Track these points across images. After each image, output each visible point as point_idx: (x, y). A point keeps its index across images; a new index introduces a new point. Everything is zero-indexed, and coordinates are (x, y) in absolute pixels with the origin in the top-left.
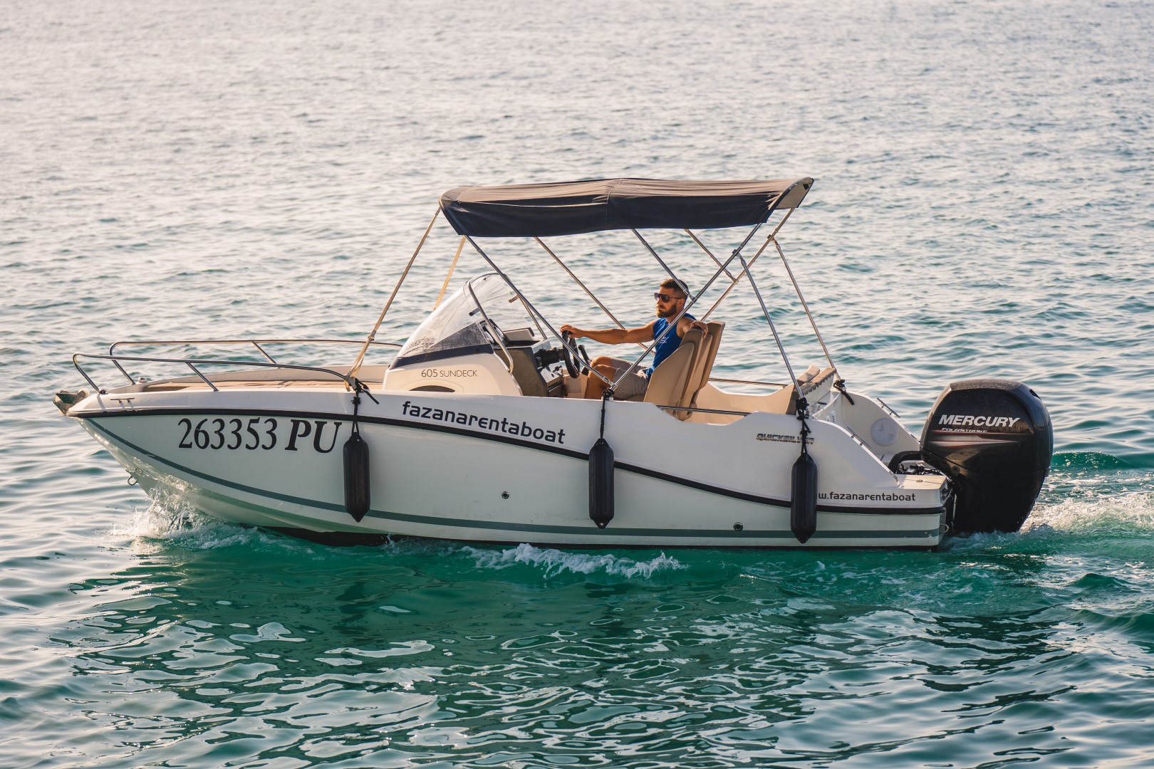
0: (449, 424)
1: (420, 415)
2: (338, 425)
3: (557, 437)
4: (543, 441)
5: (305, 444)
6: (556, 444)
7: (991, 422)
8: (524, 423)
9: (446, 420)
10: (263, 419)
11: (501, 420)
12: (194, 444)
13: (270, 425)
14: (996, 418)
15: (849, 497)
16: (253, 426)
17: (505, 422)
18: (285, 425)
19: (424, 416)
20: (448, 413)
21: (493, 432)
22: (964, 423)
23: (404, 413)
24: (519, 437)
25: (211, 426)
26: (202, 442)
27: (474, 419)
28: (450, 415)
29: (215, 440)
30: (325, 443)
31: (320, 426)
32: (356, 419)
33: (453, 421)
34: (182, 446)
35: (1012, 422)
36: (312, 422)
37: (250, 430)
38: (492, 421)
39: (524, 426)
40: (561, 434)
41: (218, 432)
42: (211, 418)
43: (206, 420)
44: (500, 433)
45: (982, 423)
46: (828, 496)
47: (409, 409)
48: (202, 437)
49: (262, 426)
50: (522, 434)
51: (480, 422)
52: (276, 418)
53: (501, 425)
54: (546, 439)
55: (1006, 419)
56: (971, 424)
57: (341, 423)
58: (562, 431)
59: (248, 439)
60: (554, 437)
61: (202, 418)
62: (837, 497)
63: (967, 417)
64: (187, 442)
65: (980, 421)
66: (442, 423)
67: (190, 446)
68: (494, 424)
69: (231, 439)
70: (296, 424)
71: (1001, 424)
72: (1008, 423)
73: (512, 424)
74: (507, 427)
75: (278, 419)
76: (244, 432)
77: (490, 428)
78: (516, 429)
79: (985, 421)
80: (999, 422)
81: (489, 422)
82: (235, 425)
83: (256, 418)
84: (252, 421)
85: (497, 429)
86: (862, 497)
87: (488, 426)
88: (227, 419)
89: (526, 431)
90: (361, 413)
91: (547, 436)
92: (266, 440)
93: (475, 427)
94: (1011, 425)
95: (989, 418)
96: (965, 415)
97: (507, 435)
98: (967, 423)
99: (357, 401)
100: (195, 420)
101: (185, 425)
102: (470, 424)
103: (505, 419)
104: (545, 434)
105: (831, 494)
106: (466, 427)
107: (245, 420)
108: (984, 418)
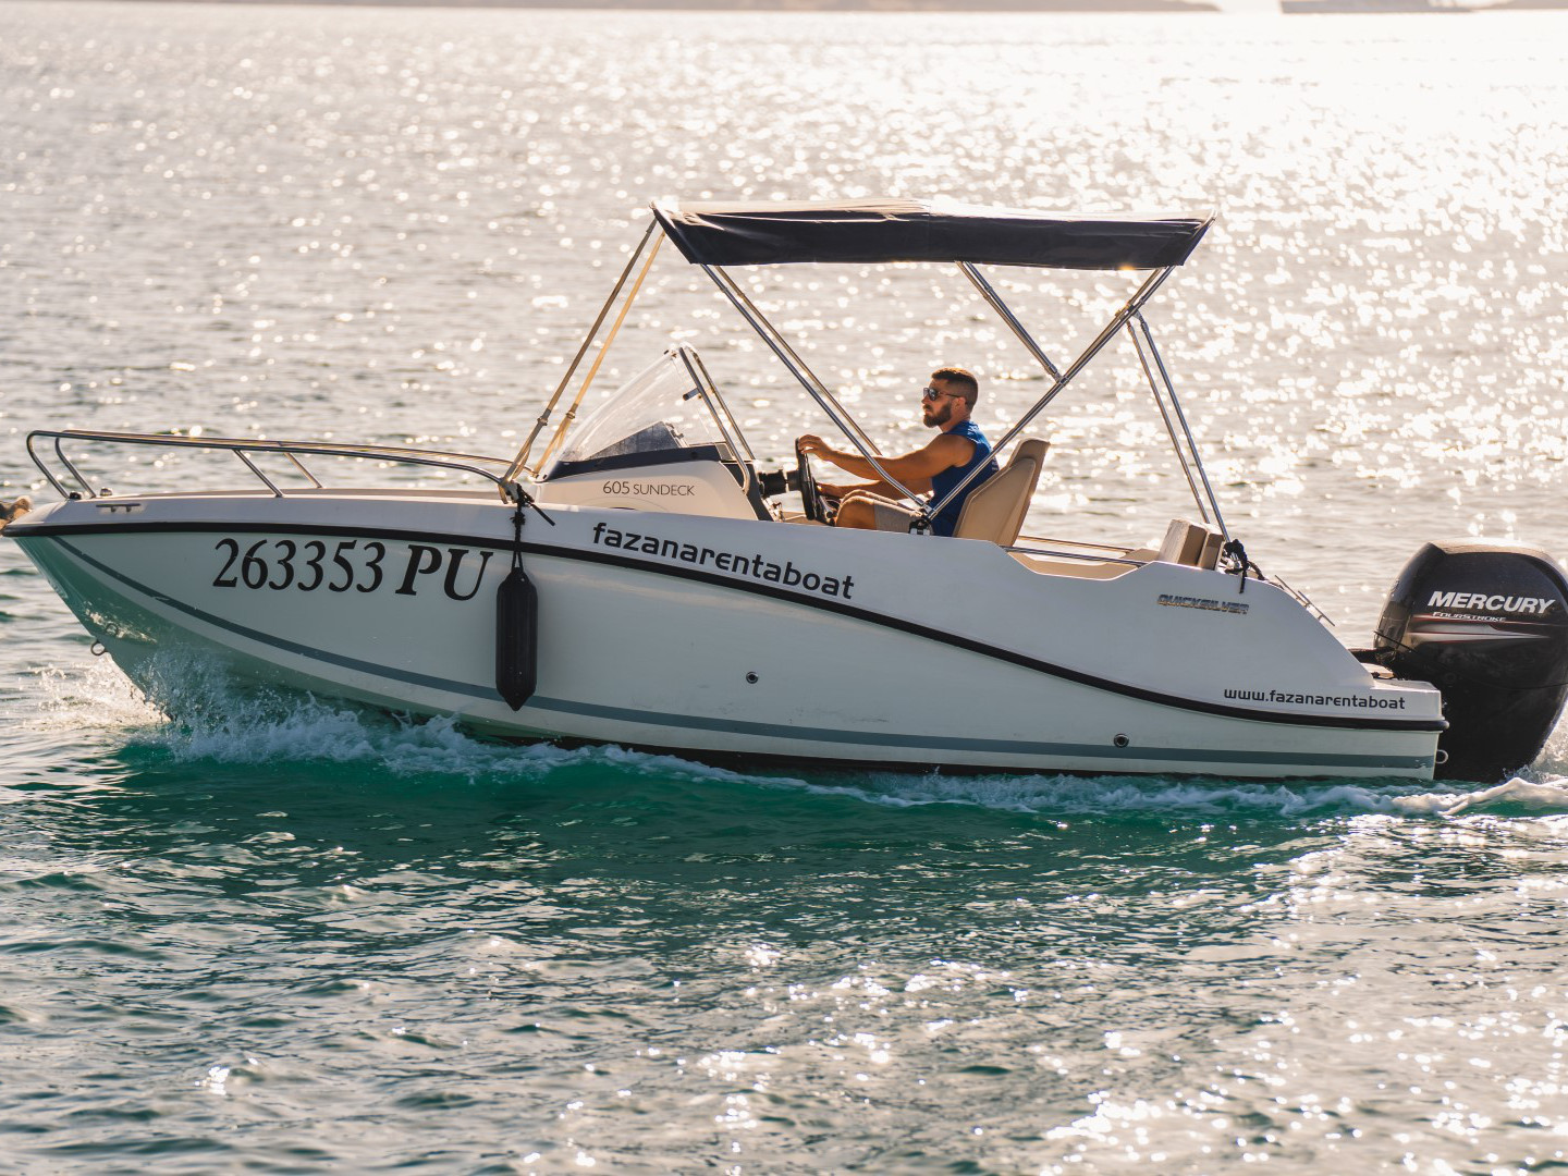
0: (668, 560)
2: (486, 556)
3: (842, 588)
4: (818, 594)
6: (839, 599)
9: (664, 554)
10: (362, 543)
13: (374, 552)
15: (1300, 699)
16: (344, 553)
17: (758, 562)
19: (627, 546)
20: (666, 543)
21: (738, 575)
22: (1470, 606)
23: (596, 541)
24: (780, 585)
25: (272, 551)
26: (254, 579)
29: (277, 574)
30: (463, 584)
31: (457, 556)
32: (518, 547)
33: (674, 556)
34: (218, 583)
35: (1544, 606)
38: (737, 559)
39: (789, 569)
40: (848, 583)
41: (284, 562)
44: (750, 578)
46: (1267, 696)
47: (603, 536)
48: (255, 569)
49: (360, 555)
50: (786, 581)
51: (718, 561)
52: (384, 543)
53: (751, 566)
54: (824, 590)
55: (1535, 601)
56: (1480, 607)
59: (334, 574)
62: (1281, 698)
63: (1475, 596)
64: (227, 577)
65: (1495, 603)
66: (657, 559)
67: (232, 584)
68: (741, 564)
69: (305, 574)
70: (417, 554)
72: (1538, 607)
74: (762, 570)
76: (327, 563)
77: (734, 569)
78: (775, 572)
80: (1525, 605)
81: (732, 560)
82: (314, 551)
84: (343, 546)
85: (745, 572)
86: (1321, 701)
87: (730, 566)
88: (300, 541)
89: (792, 577)
90: (526, 538)
91: (825, 586)
92: (364, 576)
93: (710, 566)
94: (1541, 611)
97: (762, 581)
98: (1475, 605)
99: (519, 520)
100: (245, 541)
101: (227, 549)
102: (702, 562)
104: (823, 582)
105: (1272, 693)
106: (696, 566)
107: (331, 544)
108: (1502, 599)
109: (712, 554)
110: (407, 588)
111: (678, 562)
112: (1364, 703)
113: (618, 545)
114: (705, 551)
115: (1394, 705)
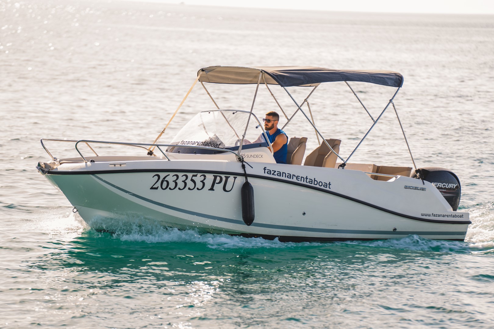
0: (284, 178)
1: (272, 174)
2: (235, 178)
4: (322, 187)
5: (219, 187)
6: (328, 189)
7: (448, 186)
8: (315, 179)
9: (283, 176)
10: (199, 175)
11: (305, 177)
12: (160, 187)
14: (450, 184)
15: (439, 216)
16: (194, 178)
17: (307, 178)
18: (210, 178)
19: (273, 174)
20: (283, 173)
21: (302, 182)
23: (265, 173)
24: (313, 185)
25: (171, 178)
26: (164, 186)
27: (294, 176)
28: (284, 174)
29: (172, 185)
31: (227, 178)
33: (285, 177)
34: (152, 188)
36: (223, 176)
37: (192, 180)
38: (302, 177)
39: (315, 180)
40: (330, 184)
42: (172, 174)
43: (169, 175)
44: (305, 183)
45: (445, 187)
46: (431, 215)
47: (266, 171)
48: (165, 184)
49: (199, 178)
50: (314, 184)
51: (297, 178)
52: (206, 174)
53: (305, 179)
55: (453, 184)
56: (440, 187)
57: (236, 177)
58: (330, 182)
59: (190, 184)
60: (327, 185)
61: (167, 174)
63: (439, 183)
65: (444, 185)
66: (281, 178)
67: (157, 188)
69: (181, 185)
70: (215, 177)
71: (451, 187)
72: (453, 186)
73: (310, 179)
74: (308, 180)
75: (206, 175)
77: (301, 181)
78: (311, 182)
79: (445, 185)
80: (451, 186)
81: (300, 178)
82: (184, 178)
83: (195, 174)
84: (193, 176)
85: (304, 181)
86: (444, 216)
87: (300, 179)
88: (180, 174)
89: (316, 183)
92: (199, 185)
93: (295, 180)
95: (447, 184)
96: (438, 183)
97: (308, 184)
98: (439, 186)
100: (162, 175)
101: (156, 177)
102: (293, 179)
103: (307, 177)
104: (323, 184)
105: (432, 214)
106: (291, 180)
107: (190, 175)
108: (445, 184)
109: (295, 177)
110: (212, 189)
111: (287, 179)
112: (454, 217)
113: (270, 174)
114: (293, 175)
115: (461, 217)
